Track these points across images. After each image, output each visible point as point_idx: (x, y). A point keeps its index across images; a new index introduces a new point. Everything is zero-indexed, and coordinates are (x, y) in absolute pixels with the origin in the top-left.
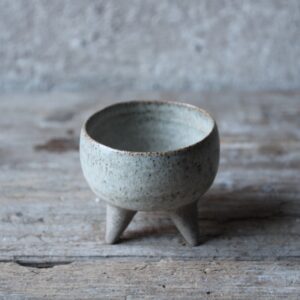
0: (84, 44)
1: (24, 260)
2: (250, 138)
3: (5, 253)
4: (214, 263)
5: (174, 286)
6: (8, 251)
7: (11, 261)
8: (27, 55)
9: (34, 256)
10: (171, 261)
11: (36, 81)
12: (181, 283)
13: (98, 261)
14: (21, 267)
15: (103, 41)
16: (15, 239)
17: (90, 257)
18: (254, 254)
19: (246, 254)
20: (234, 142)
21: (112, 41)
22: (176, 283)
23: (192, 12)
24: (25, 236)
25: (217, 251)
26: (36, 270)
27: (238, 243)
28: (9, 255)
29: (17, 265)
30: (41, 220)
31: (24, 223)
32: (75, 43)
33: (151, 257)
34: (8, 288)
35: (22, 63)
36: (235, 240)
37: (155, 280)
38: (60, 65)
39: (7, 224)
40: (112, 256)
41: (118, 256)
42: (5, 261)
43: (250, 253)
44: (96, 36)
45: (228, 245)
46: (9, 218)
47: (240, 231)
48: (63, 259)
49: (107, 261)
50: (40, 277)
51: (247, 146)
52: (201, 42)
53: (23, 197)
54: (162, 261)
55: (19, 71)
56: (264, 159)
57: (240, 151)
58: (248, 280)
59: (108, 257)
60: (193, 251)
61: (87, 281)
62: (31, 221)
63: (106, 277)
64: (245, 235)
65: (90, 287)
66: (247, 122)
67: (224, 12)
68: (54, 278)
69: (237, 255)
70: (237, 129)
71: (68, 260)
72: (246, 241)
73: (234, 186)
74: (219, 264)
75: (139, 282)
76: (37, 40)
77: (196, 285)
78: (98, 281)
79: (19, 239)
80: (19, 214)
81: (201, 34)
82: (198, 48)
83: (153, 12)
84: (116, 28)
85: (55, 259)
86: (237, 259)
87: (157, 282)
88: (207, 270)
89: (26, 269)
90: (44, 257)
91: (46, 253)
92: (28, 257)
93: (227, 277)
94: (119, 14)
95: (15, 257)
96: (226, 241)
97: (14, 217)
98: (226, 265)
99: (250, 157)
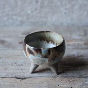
0: (32, 12)
1: (18, 77)
2: (81, 40)
3: (12, 75)
4: (73, 78)
5: (62, 85)
6: (13, 74)
7: (14, 77)
8: (15, 15)
9: (20, 76)
10: (60, 78)
11: (18, 22)
12: (63, 84)
13: (39, 78)
14: (17, 79)
15: (38, 11)
16: (15, 71)
17: (37, 76)
18: (84, 76)
19: (82, 76)
20: (76, 41)
21: (40, 11)
22: (62, 84)
23: (64, 3)
24: (18, 70)
25: (73, 75)
26: (21, 80)
27: (79, 72)
28: (13, 76)
29: (16, 79)
30: (22, 65)
31: (17, 66)
32: (29, 12)
33: (54, 76)
34: (14, 86)
35: (14, 17)
36: (78, 71)
37: (56, 83)
38: (25, 18)
39: (12, 66)
40: (43, 76)
41: (45, 76)
42: (12, 77)
43: (83, 75)
44: (36, 10)
45: (77, 73)
46: (13, 64)
47: (80, 69)
48: (29, 77)
49: (42, 77)
50: (23, 82)
51: (80, 43)
52: (66, 11)
53: (16, 58)
54: (58, 78)
55: (13, 19)
56: (85, 47)
57: (78, 44)
58: (83, 84)
59: (42, 76)
60: (67, 75)
61: (36, 83)
62: (19, 65)
63: (42, 82)
64: (81, 70)
65: (37, 85)
66: (80, 35)
67: (73, 3)
68: (27, 83)
69: (79, 76)
70: (77, 37)
71: (30, 77)
72: (82, 72)
73: (77, 55)
74: (74, 79)
75: (51, 84)
76: (19, 11)
77: (68, 85)
78: (40, 84)
79: (16, 70)
80: (15, 63)
81: (66, 9)
82: (65, 13)
83: (52, 2)
84: (42, 7)
85: (27, 77)
86: (79, 77)
87: (56, 84)
88: (71, 80)
89: (18, 80)
90: (23, 76)
91: (24, 75)
92: (19, 76)
93: (77, 83)
94: (42, 3)
95: (15, 76)
96: (76, 72)
97: (14, 64)
98: (76, 79)
99: (81, 46)
